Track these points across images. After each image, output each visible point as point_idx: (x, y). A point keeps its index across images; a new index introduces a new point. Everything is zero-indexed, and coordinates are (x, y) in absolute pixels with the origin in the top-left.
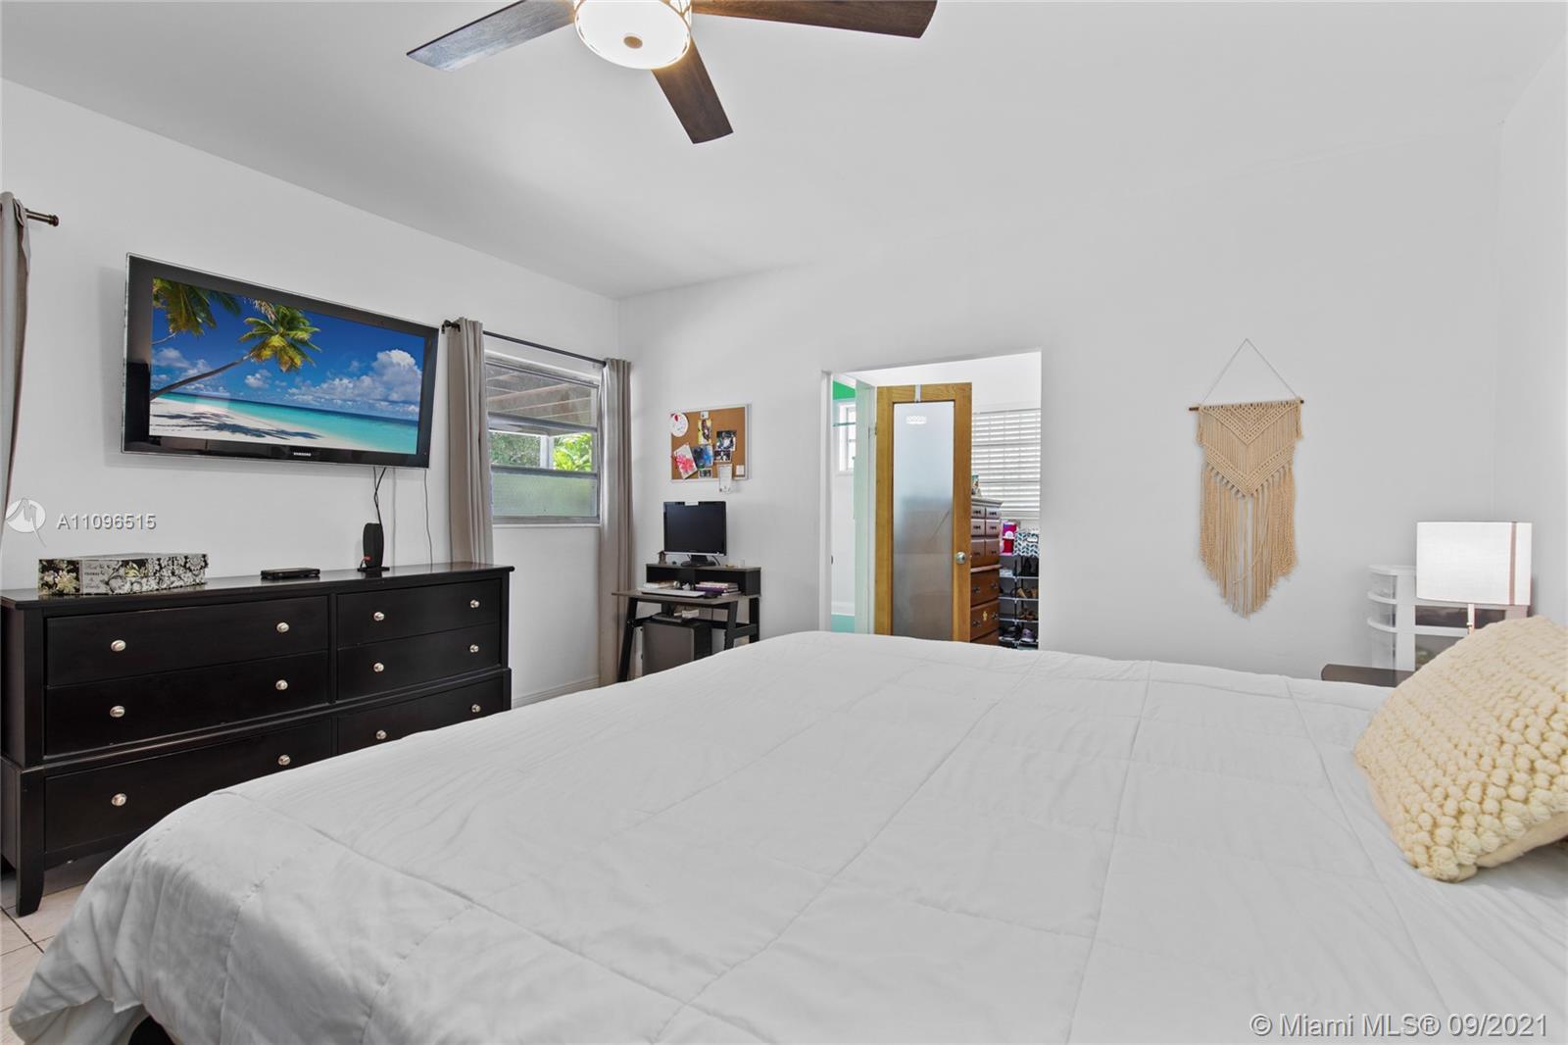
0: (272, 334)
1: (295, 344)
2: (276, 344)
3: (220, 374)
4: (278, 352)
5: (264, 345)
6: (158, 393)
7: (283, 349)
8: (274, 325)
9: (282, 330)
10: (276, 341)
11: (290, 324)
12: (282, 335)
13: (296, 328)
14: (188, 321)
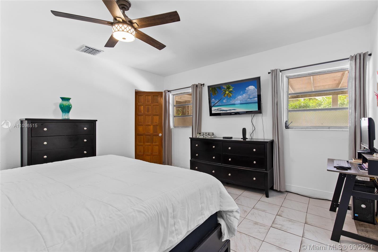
0: (226, 91)
1: (230, 92)
2: (227, 93)
3: (220, 101)
4: (228, 94)
5: (225, 94)
6: (212, 107)
7: (228, 93)
8: (226, 89)
9: (228, 90)
10: (227, 92)
11: (229, 88)
12: (228, 91)
13: (230, 89)
14: (215, 93)
